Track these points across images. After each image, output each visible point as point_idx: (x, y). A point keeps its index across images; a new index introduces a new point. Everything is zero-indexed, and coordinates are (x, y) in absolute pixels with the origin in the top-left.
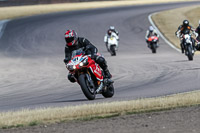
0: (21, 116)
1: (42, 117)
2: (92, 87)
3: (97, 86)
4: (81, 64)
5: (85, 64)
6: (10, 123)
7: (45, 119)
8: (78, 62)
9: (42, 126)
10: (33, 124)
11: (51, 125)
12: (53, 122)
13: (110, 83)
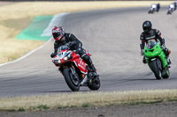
0: (75, 98)
1: (93, 100)
2: (76, 80)
3: (81, 79)
4: (66, 59)
5: (69, 59)
6: (65, 104)
7: (96, 102)
8: (63, 56)
9: (93, 107)
10: (85, 106)
11: (101, 108)
12: (103, 104)
13: (95, 77)
